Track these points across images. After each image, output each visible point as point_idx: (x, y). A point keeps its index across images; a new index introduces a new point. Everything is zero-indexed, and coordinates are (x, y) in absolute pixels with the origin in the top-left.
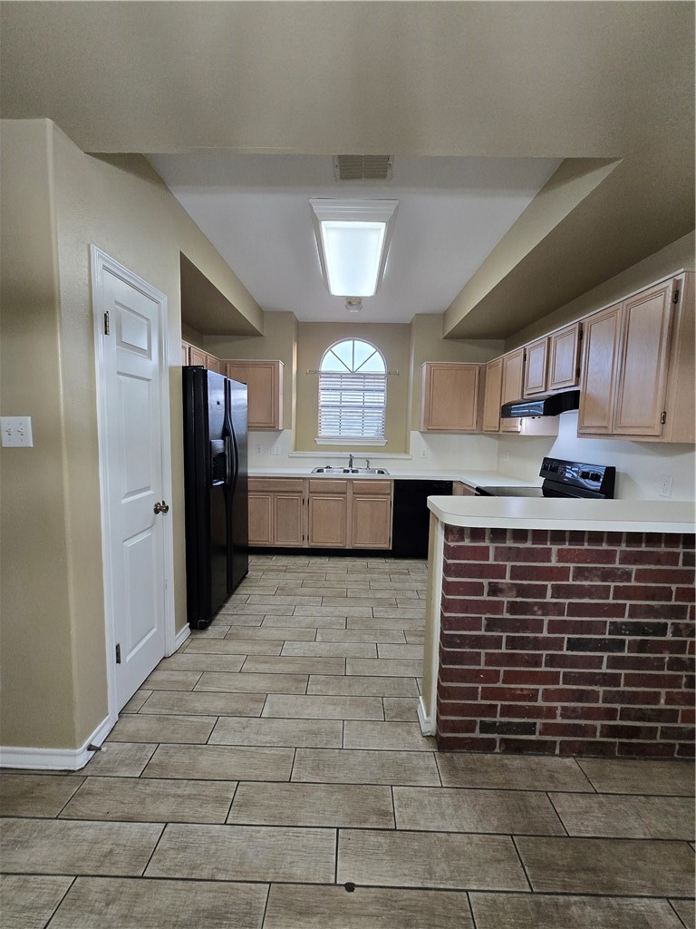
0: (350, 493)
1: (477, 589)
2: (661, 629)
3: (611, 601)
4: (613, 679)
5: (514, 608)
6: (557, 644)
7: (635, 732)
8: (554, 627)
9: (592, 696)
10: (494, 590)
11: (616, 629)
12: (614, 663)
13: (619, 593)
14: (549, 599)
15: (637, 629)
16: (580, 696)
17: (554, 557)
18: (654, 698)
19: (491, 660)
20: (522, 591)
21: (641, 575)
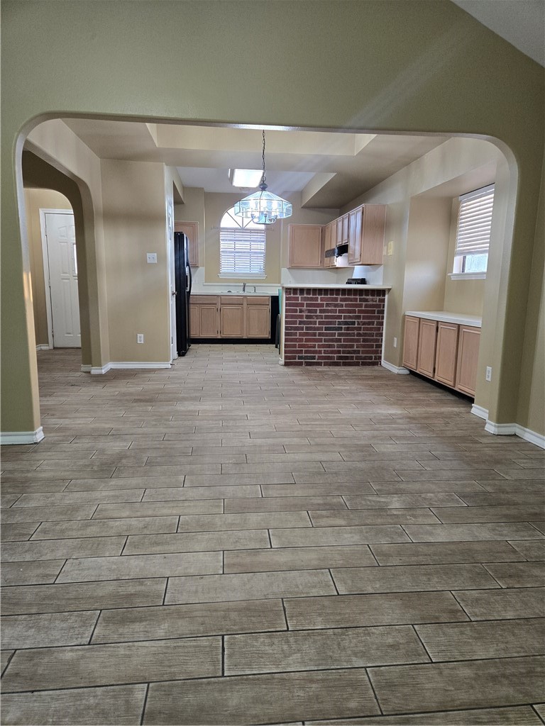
0: (245, 303)
1: (296, 311)
2: (353, 323)
3: (337, 314)
4: (339, 340)
5: (307, 317)
6: (321, 329)
7: (347, 358)
8: (320, 323)
9: (333, 346)
10: (301, 311)
11: (340, 323)
12: (339, 335)
13: (340, 311)
14: (318, 314)
15: (346, 323)
16: (329, 346)
17: (319, 300)
18: (352, 346)
19: (300, 334)
20: (309, 311)
21: (346, 305)
